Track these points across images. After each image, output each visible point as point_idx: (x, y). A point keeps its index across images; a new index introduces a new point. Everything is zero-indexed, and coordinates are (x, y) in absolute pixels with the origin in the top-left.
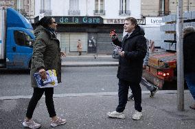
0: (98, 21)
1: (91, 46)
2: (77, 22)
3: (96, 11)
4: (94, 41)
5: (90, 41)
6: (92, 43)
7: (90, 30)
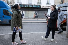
0: (39, 7)
1: (36, 15)
2: (31, 7)
3: (38, 3)
4: (37, 14)
5: (36, 14)
6: (37, 15)
7: (36, 10)
